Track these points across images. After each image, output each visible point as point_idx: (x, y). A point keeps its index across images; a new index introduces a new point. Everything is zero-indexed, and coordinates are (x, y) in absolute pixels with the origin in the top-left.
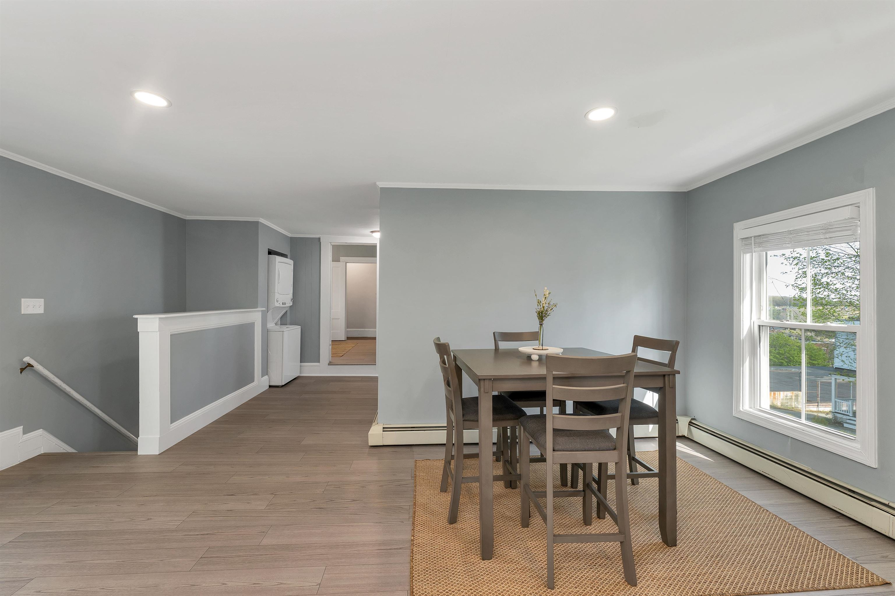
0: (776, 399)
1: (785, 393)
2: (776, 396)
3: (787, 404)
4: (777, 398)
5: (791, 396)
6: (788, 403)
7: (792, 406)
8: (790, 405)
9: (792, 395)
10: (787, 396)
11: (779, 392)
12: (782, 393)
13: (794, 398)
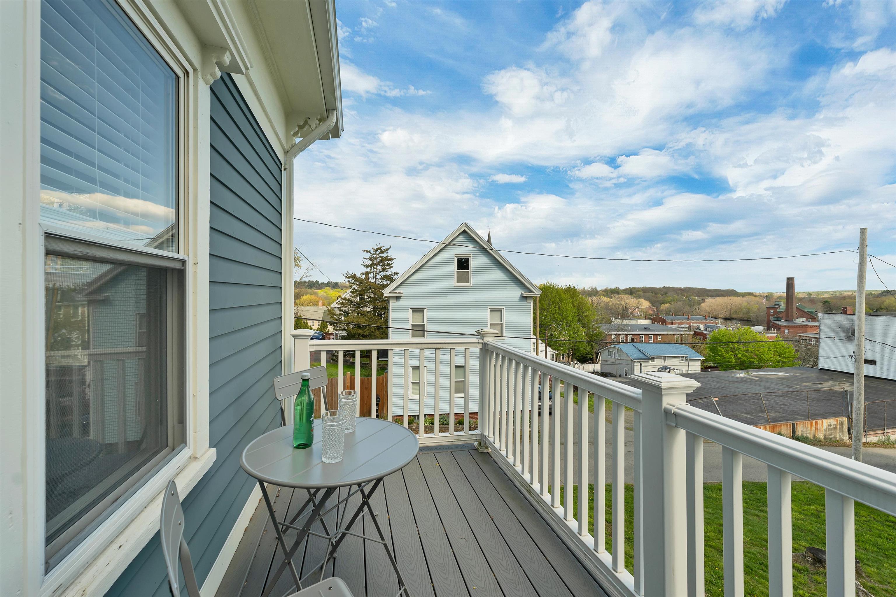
0: (819, 431)
1: (829, 420)
2: (819, 426)
3: (830, 437)
4: (819, 428)
5: (836, 425)
6: (831, 435)
7: (837, 438)
8: (834, 437)
9: (836, 423)
10: (830, 425)
12: (824, 421)
13: (838, 427)
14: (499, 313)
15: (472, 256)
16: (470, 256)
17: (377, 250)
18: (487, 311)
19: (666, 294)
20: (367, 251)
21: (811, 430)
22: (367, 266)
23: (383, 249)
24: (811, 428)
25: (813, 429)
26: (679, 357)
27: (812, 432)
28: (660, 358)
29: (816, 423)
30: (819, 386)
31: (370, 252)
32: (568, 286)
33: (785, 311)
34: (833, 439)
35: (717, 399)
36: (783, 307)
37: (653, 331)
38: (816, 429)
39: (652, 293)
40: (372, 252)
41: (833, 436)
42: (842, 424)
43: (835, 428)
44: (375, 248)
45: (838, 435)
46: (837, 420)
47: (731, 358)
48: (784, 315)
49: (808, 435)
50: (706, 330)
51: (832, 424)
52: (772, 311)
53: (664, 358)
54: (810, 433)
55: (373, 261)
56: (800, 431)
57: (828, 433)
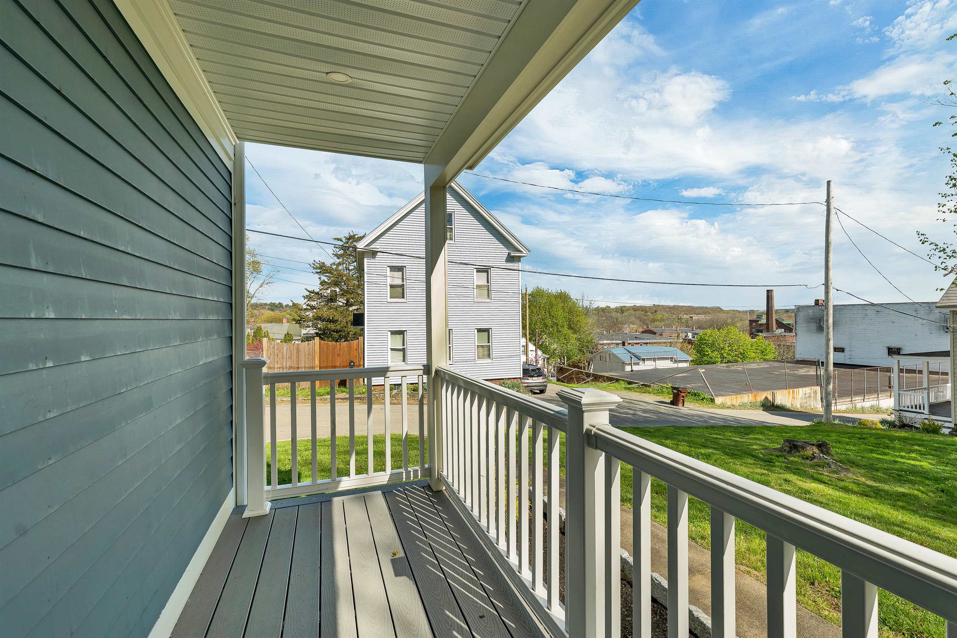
0: (795, 399)
1: (804, 389)
2: (795, 394)
3: (806, 405)
4: (796, 397)
5: (810, 393)
6: (807, 403)
7: (811, 406)
8: (809, 406)
9: (810, 391)
10: (805, 394)
11: (797, 389)
12: (800, 389)
13: (812, 395)
14: (486, 274)
15: (455, 210)
16: (453, 211)
17: (349, 239)
18: (473, 271)
19: (656, 312)
20: (338, 239)
21: (789, 399)
22: (338, 256)
23: (356, 237)
24: (789, 397)
25: (791, 397)
26: (669, 358)
27: (790, 400)
28: (650, 359)
29: (793, 392)
30: (796, 372)
31: (341, 241)
32: (559, 291)
33: (765, 324)
34: (808, 407)
35: (704, 370)
36: (763, 321)
37: (644, 339)
38: (793, 398)
39: (642, 311)
40: (344, 240)
41: (808, 404)
42: (815, 392)
43: (810, 397)
44: (347, 236)
45: (812, 403)
46: (811, 389)
47: (717, 357)
48: (765, 327)
49: (786, 403)
50: (694, 337)
51: (807, 392)
52: (754, 324)
53: (654, 360)
54: (788, 402)
55: (345, 250)
56: (779, 400)
57: (804, 401)
